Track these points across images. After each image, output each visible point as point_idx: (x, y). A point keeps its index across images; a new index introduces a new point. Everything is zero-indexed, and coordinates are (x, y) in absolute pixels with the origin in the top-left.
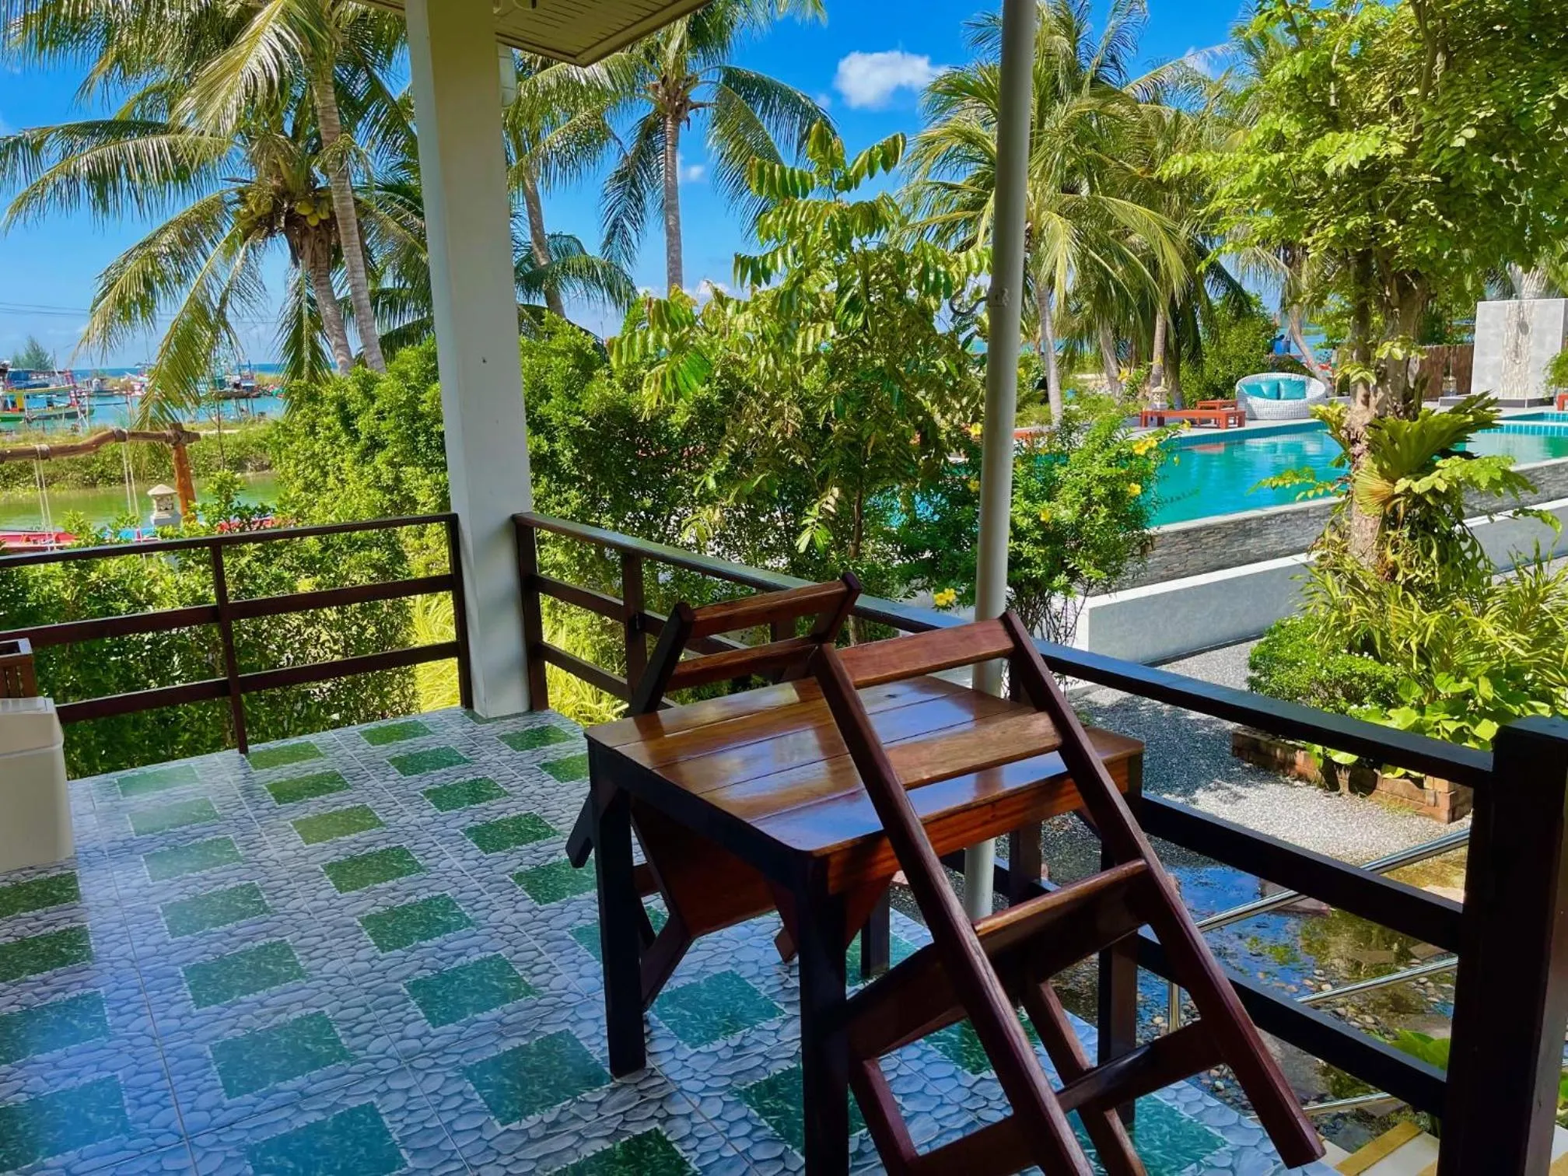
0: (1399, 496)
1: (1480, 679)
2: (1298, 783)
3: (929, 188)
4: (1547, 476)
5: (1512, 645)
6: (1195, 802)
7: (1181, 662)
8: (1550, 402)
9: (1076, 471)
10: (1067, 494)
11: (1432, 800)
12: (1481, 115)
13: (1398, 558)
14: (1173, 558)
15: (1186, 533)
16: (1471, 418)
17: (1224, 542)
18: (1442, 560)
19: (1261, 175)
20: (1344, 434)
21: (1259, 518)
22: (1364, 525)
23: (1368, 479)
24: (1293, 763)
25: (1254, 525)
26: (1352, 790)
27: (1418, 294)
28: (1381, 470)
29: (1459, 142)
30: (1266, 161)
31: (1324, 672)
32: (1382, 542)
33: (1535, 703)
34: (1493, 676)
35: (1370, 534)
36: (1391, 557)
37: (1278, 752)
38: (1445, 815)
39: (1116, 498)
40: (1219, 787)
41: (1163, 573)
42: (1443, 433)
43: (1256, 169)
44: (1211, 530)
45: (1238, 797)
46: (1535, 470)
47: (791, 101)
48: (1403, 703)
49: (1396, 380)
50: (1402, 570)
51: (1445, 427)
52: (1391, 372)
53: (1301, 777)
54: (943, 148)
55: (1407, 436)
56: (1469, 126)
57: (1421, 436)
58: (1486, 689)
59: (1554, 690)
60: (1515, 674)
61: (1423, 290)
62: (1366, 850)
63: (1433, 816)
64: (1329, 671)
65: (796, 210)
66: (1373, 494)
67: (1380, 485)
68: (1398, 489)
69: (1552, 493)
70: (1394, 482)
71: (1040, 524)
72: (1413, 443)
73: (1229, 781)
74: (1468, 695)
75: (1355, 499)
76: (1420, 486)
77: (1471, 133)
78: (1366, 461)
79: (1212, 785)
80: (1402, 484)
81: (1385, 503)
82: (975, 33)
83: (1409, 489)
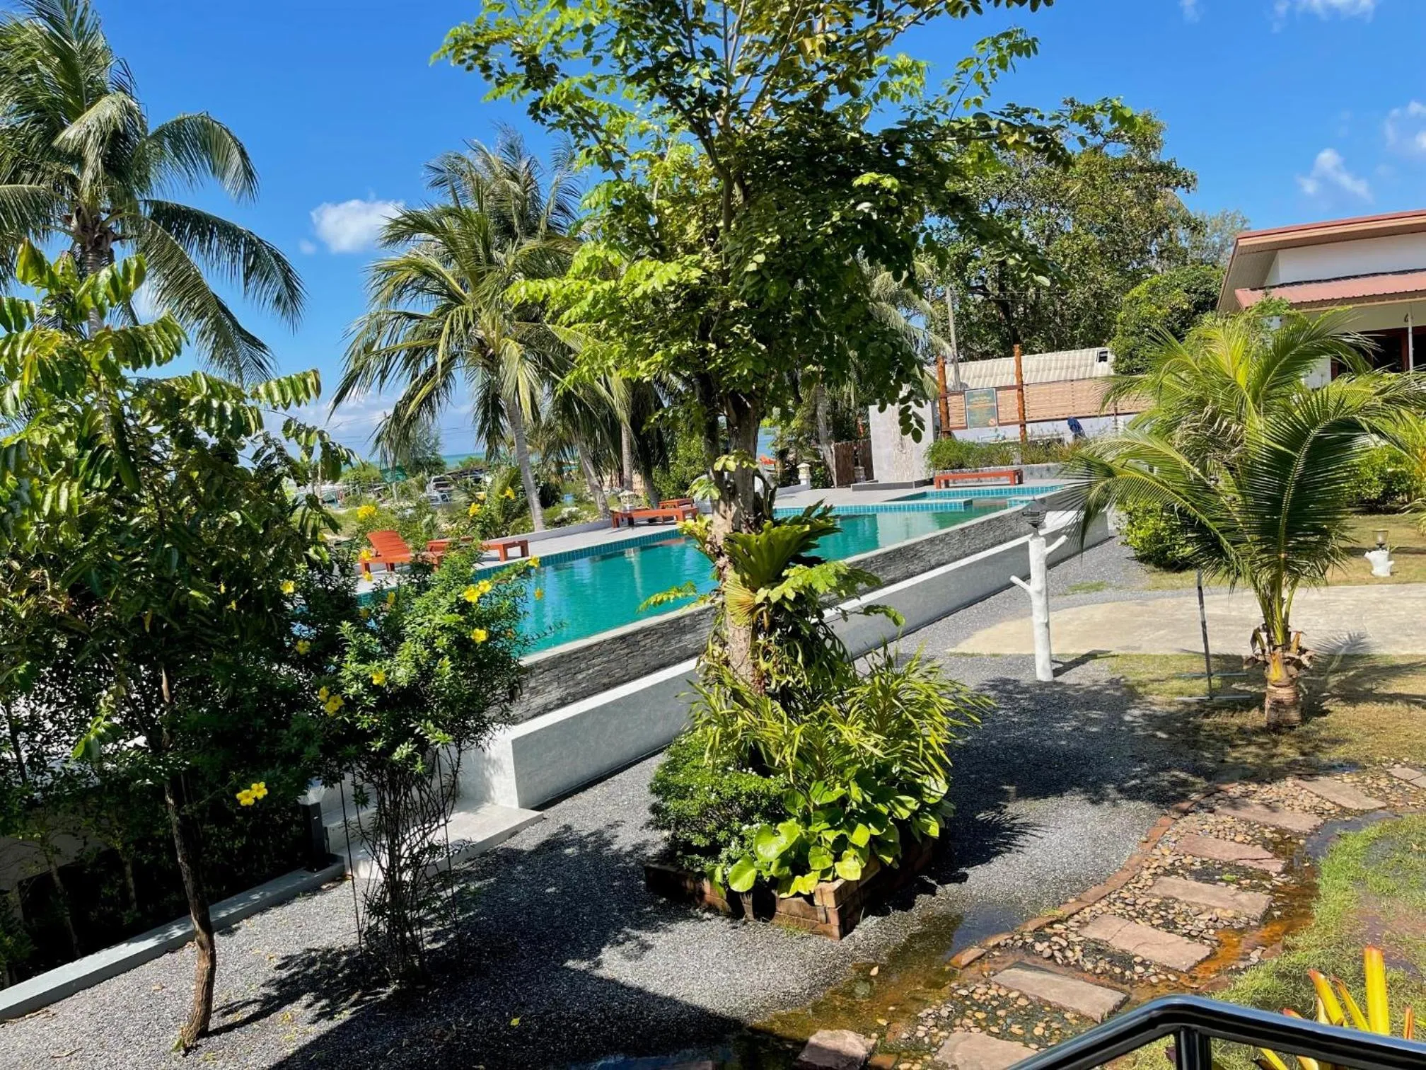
0: (761, 605)
1: (851, 783)
2: (707, 915)
3: (391, 317)
4: (926, 548)
5: (872, 746)
6: (598, 964)
7: (616, 777)
8: (930, 482)
9: (419, 620)
10: (409, 648)
11: (823, 917)
12: (768, 241)
13: (770, 665)
14: (613, 664)
15: (623, 638)
16: (807, 528)
17: (661, 641)
18: (808, 663)
19: (595, 302)
20: (708, 547)
21: (692, 615)
22: (737, 632)
23: (735, 592)
24: (702, 893)
25: (688, 621)
26: (757, 917)
27: (753, 412)
28: (744, 581)
29: (751, 267)
30: (598, 288)
31: (713, 796)
32: (755, 649)
33: (903, 798)
34: (862, 779)
35: (744, 645)
36: (764, 666)
37: (688, 883)
38: (836, 932)
39: (463, 645)
40: (628, 938)
41: (606, 680)
42: (789, 543)
43: (590, 296)
44: (646, 632)
45: (645, 947)
46: (916, 544)
47: (230, 233)
48: (791, 816)
49: (745, 494)
50: (775, 677)
51: (788, 537)
52: (739, 486)
53: (712, 908)
54: (403, 278)
55: (757, 547)
56: (759, 252)
57: (770, 546)
58: (856, 793)
59: (919, 781)
60: (883, 770)
61: (755, 408)
62: (761, 994)
63: (827, 934)
64: (719, 793)
65: (16, 342)
66: (741, 605)
67: (743, 594)
68: (759, 598)
69: (933, 562)
70: (755, 591)
71: (374, 690)
72: (765, 555)
73: (638, 927)
74: (844, 800)
75: (728, 611)
76: (775, 595)
77: (761, 258)
78: (730, 574)
79: (621, 937)
80: (762, 593)
81: (752, 612)
82: (435, 176)
83: (767, 599)
